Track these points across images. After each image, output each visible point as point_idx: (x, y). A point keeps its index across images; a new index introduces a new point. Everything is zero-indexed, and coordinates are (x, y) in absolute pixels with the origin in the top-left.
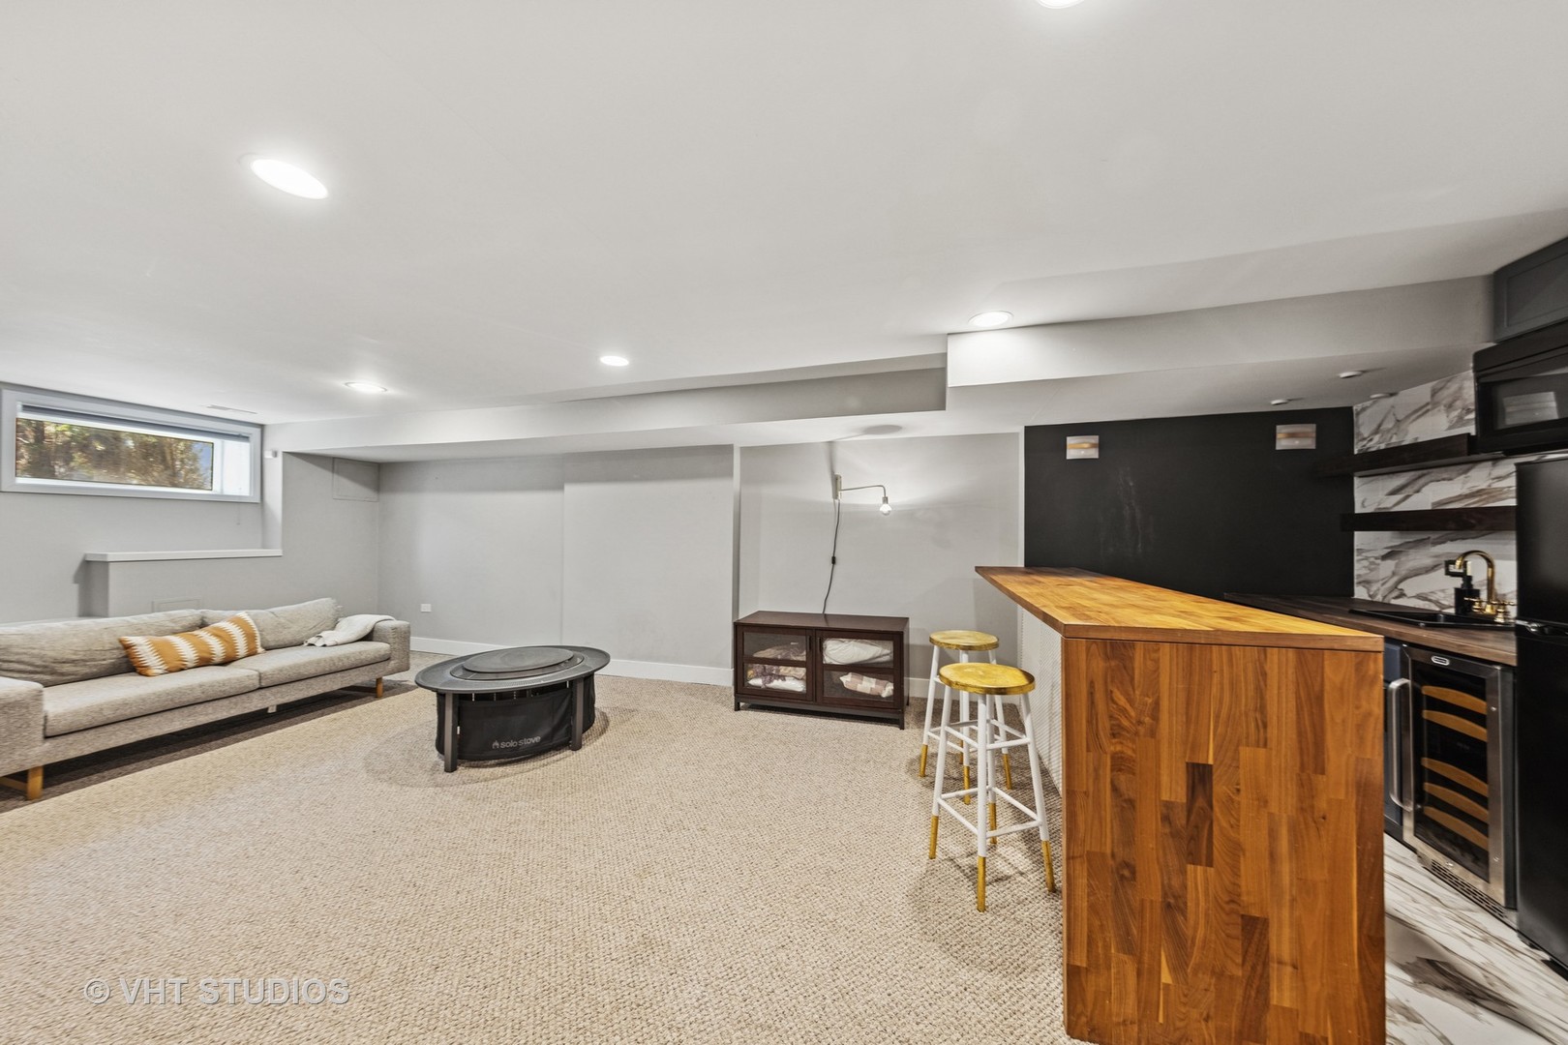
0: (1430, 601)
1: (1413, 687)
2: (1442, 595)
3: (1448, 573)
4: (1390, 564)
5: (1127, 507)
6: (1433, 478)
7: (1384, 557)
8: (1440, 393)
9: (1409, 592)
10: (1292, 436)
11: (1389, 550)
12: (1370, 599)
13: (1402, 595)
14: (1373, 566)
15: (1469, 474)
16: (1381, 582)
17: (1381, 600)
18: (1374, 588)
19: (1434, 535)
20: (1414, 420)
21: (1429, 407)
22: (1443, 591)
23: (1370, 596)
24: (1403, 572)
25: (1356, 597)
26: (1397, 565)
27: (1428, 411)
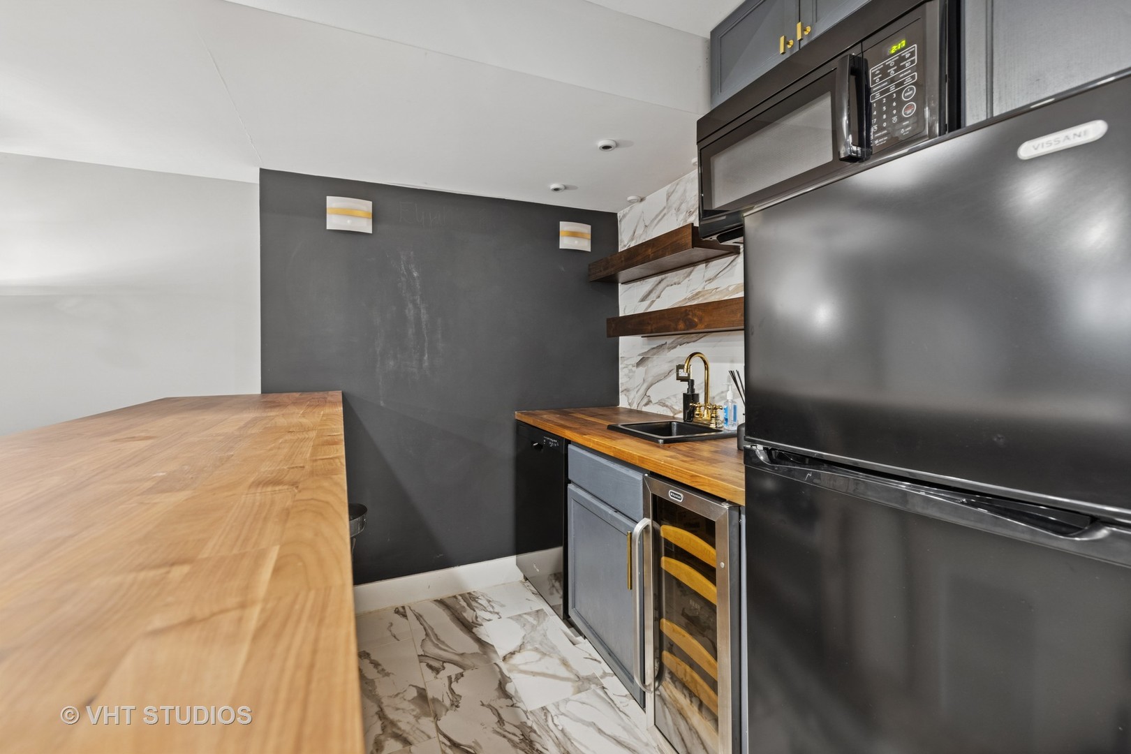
0: (667, 406)
1: (653, 528)
2: (674, 399)
3: (679, 378)
4: (642, 369)
5: (410, 306)
6: (669, 283)
7: (639, 364)
8: (672, 196)
9: (654, 400)
10: (574, 234)
11: (642, 357)
12: (629, 407)
13: (649, 402)
14: (631, 374)
15: (691, 277)
16: (636, 390)
17: (636, 408)
18: (632, 396)
19: (669, 340)
20: (656, 225)
21: (665, 211)
22: (675, 396)
23: (629, 404)
24: (650, 380)
25: (620, 406)
26: (646, 372)
27: (665, 215)
